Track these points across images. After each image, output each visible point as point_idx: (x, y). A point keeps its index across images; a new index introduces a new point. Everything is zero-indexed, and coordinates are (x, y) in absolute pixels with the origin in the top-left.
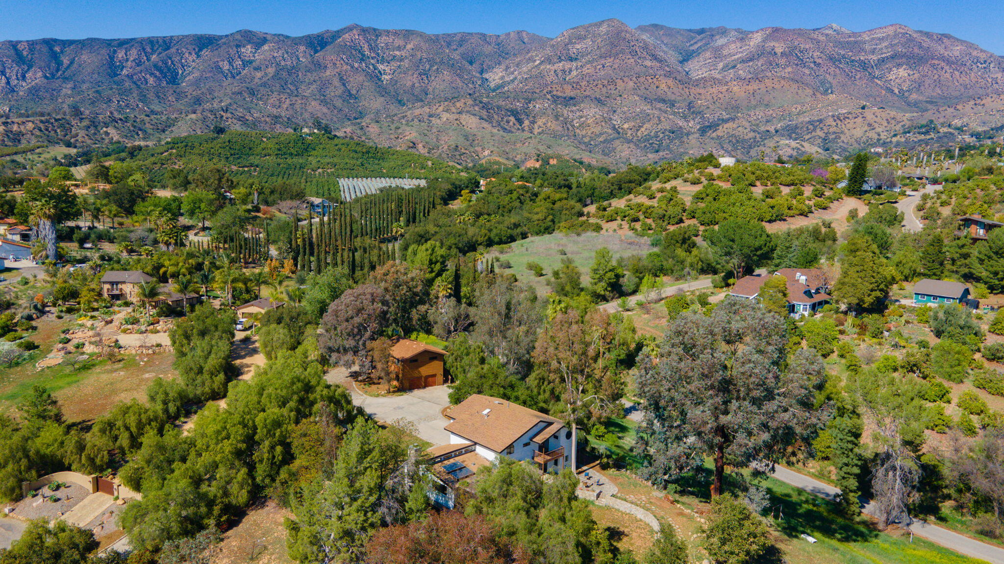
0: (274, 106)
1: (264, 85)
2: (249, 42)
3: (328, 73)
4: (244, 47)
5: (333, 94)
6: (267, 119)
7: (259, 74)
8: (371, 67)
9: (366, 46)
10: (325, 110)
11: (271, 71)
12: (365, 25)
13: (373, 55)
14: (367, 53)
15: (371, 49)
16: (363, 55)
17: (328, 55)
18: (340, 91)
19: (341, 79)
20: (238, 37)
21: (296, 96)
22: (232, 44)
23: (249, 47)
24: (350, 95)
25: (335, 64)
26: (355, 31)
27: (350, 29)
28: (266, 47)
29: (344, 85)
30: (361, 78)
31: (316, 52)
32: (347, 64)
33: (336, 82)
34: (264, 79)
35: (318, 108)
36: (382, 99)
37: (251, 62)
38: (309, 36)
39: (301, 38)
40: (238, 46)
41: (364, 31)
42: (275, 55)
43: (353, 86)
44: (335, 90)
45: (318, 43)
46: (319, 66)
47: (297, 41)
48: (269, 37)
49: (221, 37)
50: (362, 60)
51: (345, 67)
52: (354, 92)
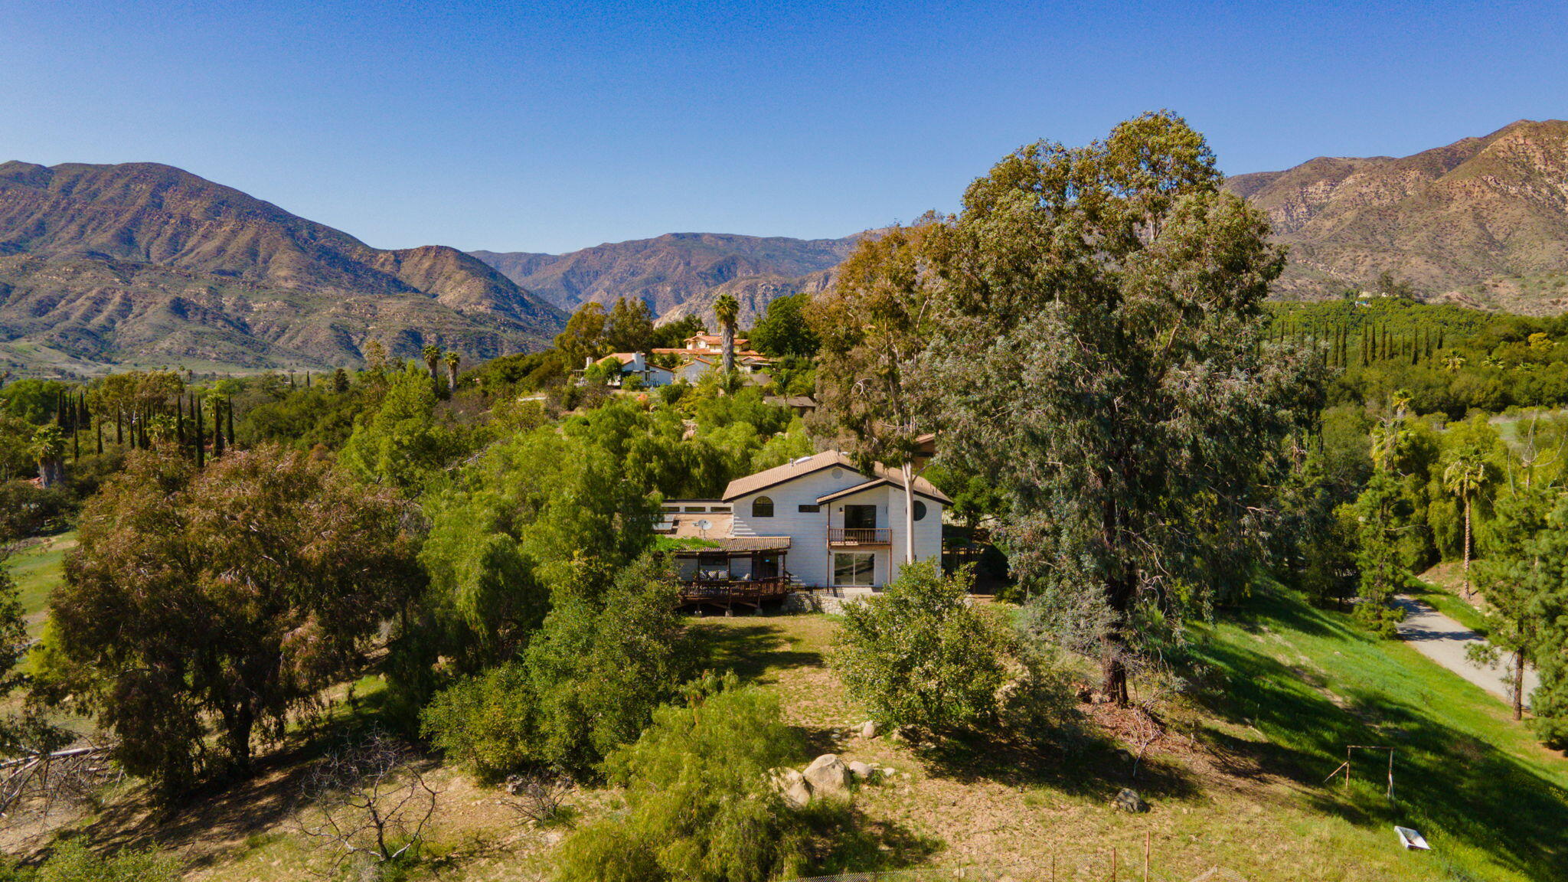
0: (1343, 270)
1: (1334, 239)
2: (1323, 175)
3: (1453, 208)
4: (1314, 183)
5: (1457, 243)
6: (1318, 288)
7: (1329, 224)
8: (1545, 191)
9: (1538, 155)
10: (1435, 270)
11: (1350, 216)
12: (1539, 118)
13: (1550, 169)
14: (1539, 166)
15: (1548, 158)
16: (1530, 171)
17: (1460, 179)
18: (1472, 238)
19: (1477, 217)
20: (1308, 170)
21: (1385, 251)
22: (1293, 182)
23: (1321, 183)
24: (1492, 242)
25: (1469, 193)
26: (1518, 132)
27: (1508, 130)
28: (1350, 180)
29: (1482, 226)
30: (1518, 212)
31: (1438, 176)
32: (1495, 190)
33: (1467, 223)
34: (1337, 230)
35: (1423, 267)
36: (1556, 244)
37: (1321, 207)
38: (1428, 153)
39: (1409, 158)
40: (1304, 184)
41: (1536, 129)
42: (1364, 190)
43: (1499, 224)
44: (1462, 239)
45: (1445, 160)
46: (1438, 199)
47: (1403, 165)
48: (1357, 164)
49: (1279, 174)
50: (1527, 179)
51: (1489, 196)
52: (1500, 237)
